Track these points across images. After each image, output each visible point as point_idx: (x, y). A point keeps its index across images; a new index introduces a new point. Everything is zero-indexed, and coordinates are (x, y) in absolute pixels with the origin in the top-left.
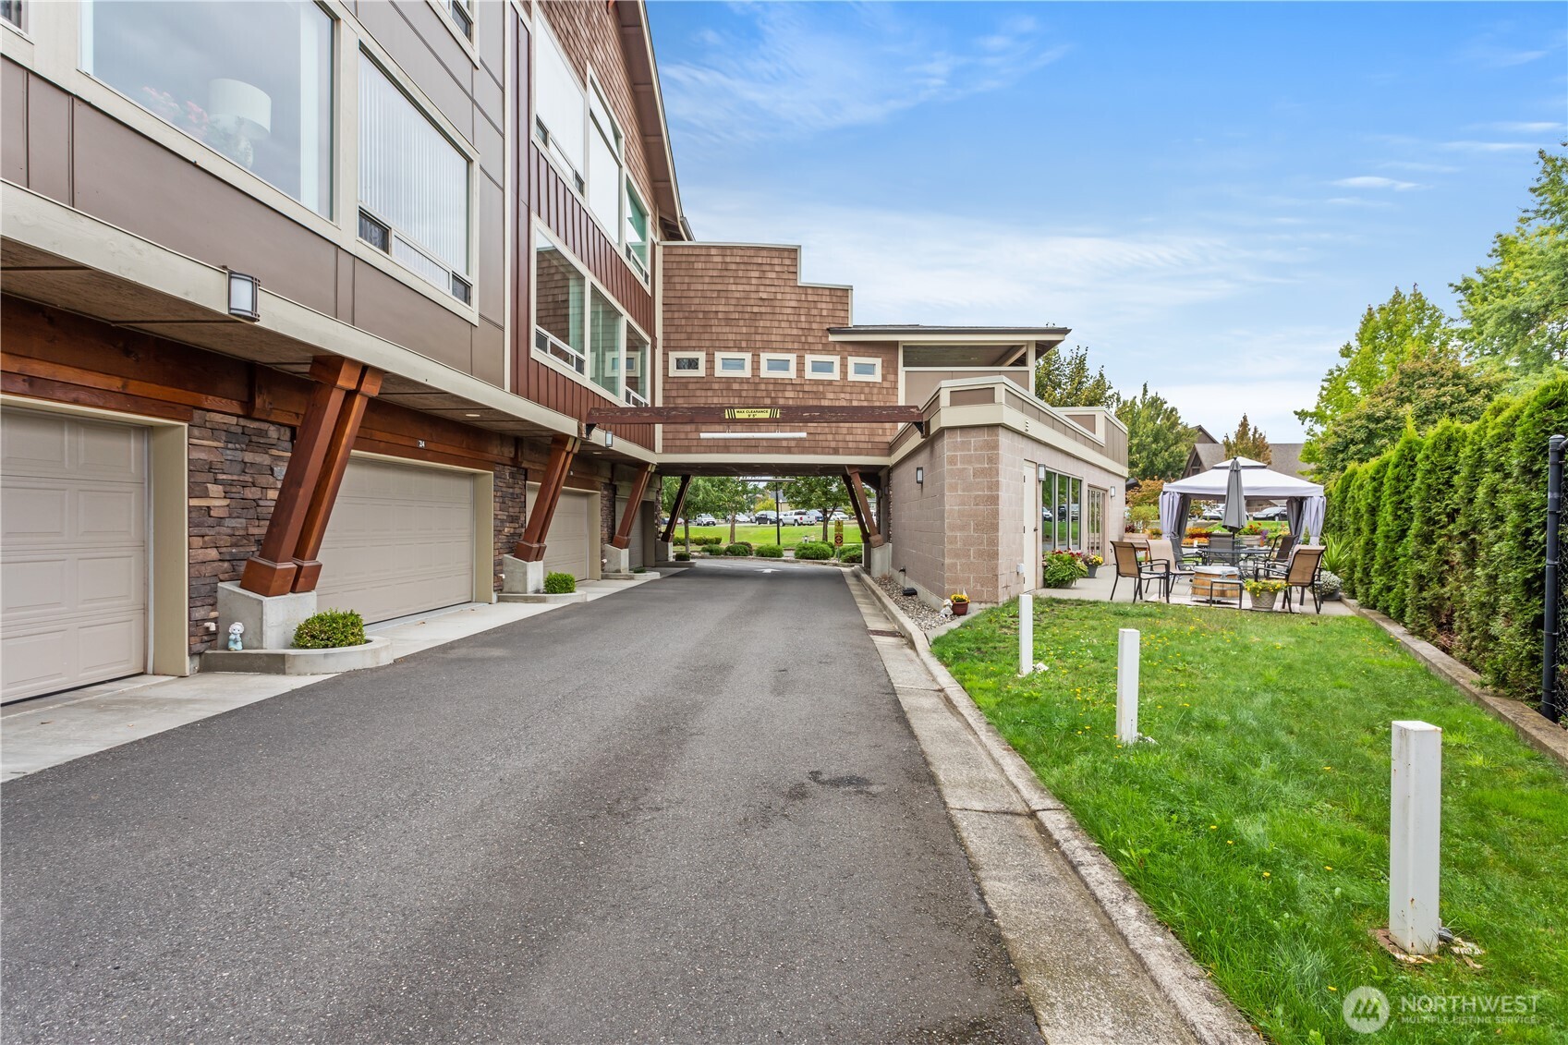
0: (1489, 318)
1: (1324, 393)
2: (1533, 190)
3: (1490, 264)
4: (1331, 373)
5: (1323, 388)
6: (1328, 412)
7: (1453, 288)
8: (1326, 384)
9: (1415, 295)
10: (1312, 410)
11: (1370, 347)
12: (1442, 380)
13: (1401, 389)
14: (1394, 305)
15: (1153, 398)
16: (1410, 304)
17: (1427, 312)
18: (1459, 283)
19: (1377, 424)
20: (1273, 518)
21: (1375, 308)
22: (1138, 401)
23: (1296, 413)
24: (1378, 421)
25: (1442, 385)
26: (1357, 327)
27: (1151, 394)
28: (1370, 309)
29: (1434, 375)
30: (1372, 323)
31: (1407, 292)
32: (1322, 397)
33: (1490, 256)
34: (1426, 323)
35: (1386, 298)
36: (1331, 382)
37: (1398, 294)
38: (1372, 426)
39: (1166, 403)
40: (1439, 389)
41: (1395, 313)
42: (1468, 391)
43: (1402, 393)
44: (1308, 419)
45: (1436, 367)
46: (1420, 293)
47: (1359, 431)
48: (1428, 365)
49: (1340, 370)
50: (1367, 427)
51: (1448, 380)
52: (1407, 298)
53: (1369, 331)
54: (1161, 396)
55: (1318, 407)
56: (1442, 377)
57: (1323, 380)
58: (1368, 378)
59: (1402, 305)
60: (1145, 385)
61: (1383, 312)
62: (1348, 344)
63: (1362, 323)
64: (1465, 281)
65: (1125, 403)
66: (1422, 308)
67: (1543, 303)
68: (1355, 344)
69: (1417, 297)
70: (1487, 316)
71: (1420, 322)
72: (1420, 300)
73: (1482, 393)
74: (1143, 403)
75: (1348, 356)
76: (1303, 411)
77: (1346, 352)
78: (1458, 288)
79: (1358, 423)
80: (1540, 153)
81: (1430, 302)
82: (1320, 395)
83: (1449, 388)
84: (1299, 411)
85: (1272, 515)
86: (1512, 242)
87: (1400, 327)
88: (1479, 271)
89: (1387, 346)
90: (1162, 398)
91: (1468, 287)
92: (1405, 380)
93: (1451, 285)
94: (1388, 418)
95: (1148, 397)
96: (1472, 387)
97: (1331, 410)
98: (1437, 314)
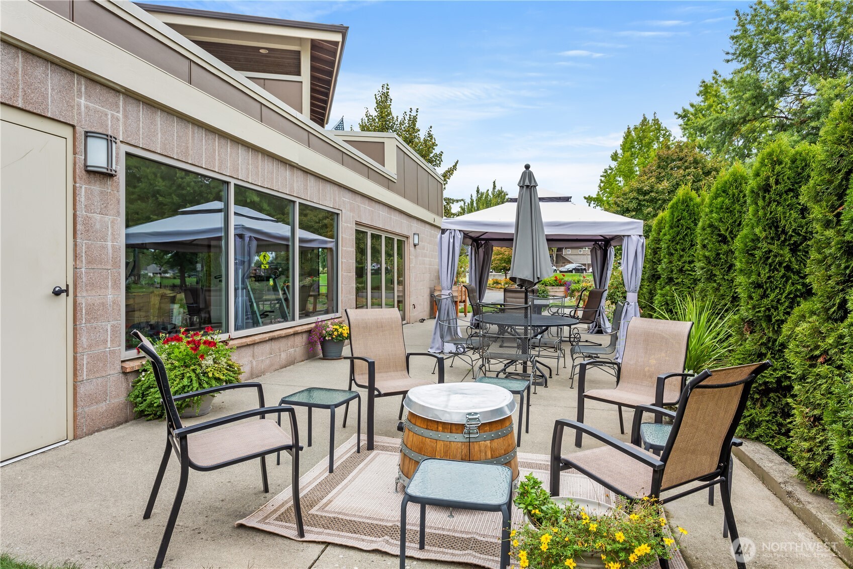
0: (709, 126)
1: (602, 185)
2: (733, 38)
3: (698, 100)
4: (606, 171)
5: (602, 182)
6: (605, 198)
7: (677, 116)
8: (603, 179)
9: (654, 120)
10: (594, 196)
11: (629, 153)
12: (686, 164)
13: (659, 170)
14: (642, 127)
15: (499, 191)
16: (652, 126)
17: (662, 132)
18: (680, 112)
19: (644, 196)
20: (571, 271)
21: (632, 128)
22: (490, 193)
23: (585, 198)
24: (645, 193)
25: (687, 168)
26: (621, 141)
27: (498, 188)
28: (629, 128)
29: (681, 160)
30: (630, 137)
31: (650, 118)
32: (600, 188)
33: (698, 95)
34: (661, 139)
35: (638, 122)
36: (606, 177)
37: (645, 119)
38: (641, 197)
39: (507, 195)
40: (685, 171)
41: (644, 131)
42: (703, 173)
43: (660, 173)
44: (593, 202)
45: (682, 155)
46: (657, 119)
47: (632, 202)
48: (677, 153)
49: (611, 169)
50: (637, 199)
51: (690, 164)
52: (650, 122)
53: (628, 144)
54: (504, 190)
55: (598, 194)
56: (686, 161)
57: (601, 176)
58: (628, 175)
59: (647, 126)
60: (494, 182)
61: (636, 130)
62: (616, 152)
63: (624, 138)
64: (684, 111)
65: (482, 194)
66: (659, 129)
67: (743, 115)
68: (620, 152)
69: (656, 121)
70: (708, 124)
71: (658, 139)
72: (657, 123)
73: (712, 174)
74: (494, 195)
75: (616, 160)
76: (589, 196)
77: (615, 157)
78: (680, 116)
79: (632, 195)
80: (737, 12)
81: (663, 125)
82: (600, 186)
83: (692, 170)
84: (587, 196)
85: (571, 269)
86: (711, 86)
87: (647, 140)
88: (692, 106)
89: (639, 153)
90: (505, 191)
91: (685, 116)
92: (662, 164)
93: (676, 114)
94: (652, 192)
95: (496, 190)
96: (706, 170)
97: (606, 197)
98: (667, 134)
